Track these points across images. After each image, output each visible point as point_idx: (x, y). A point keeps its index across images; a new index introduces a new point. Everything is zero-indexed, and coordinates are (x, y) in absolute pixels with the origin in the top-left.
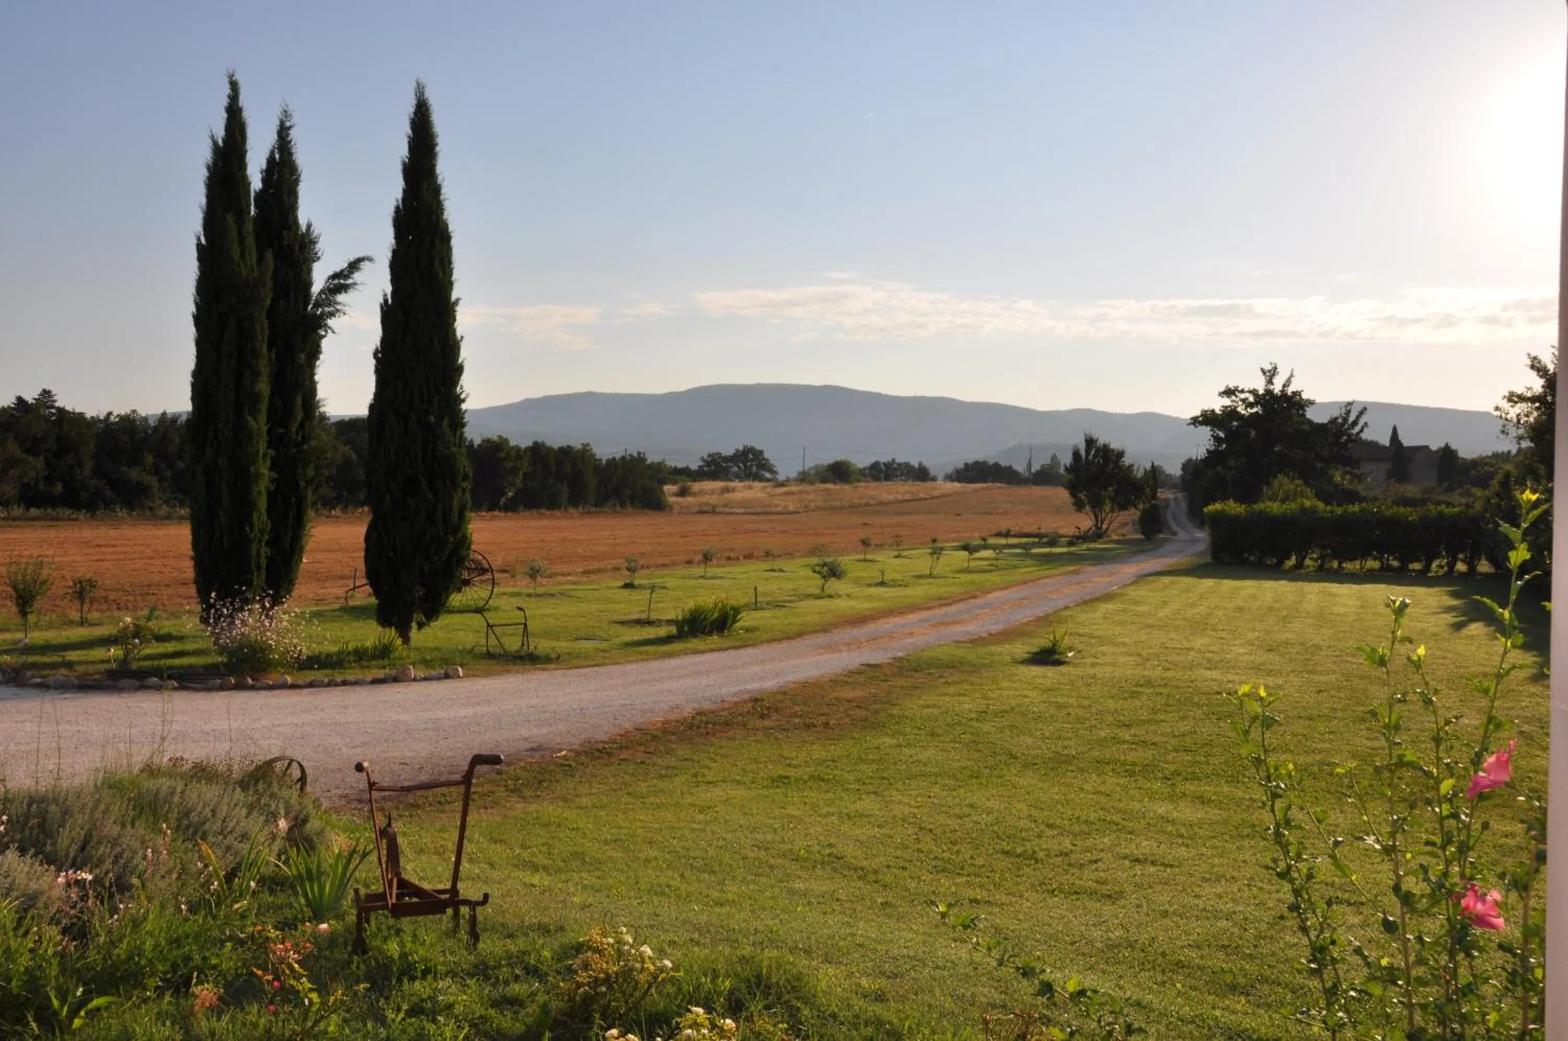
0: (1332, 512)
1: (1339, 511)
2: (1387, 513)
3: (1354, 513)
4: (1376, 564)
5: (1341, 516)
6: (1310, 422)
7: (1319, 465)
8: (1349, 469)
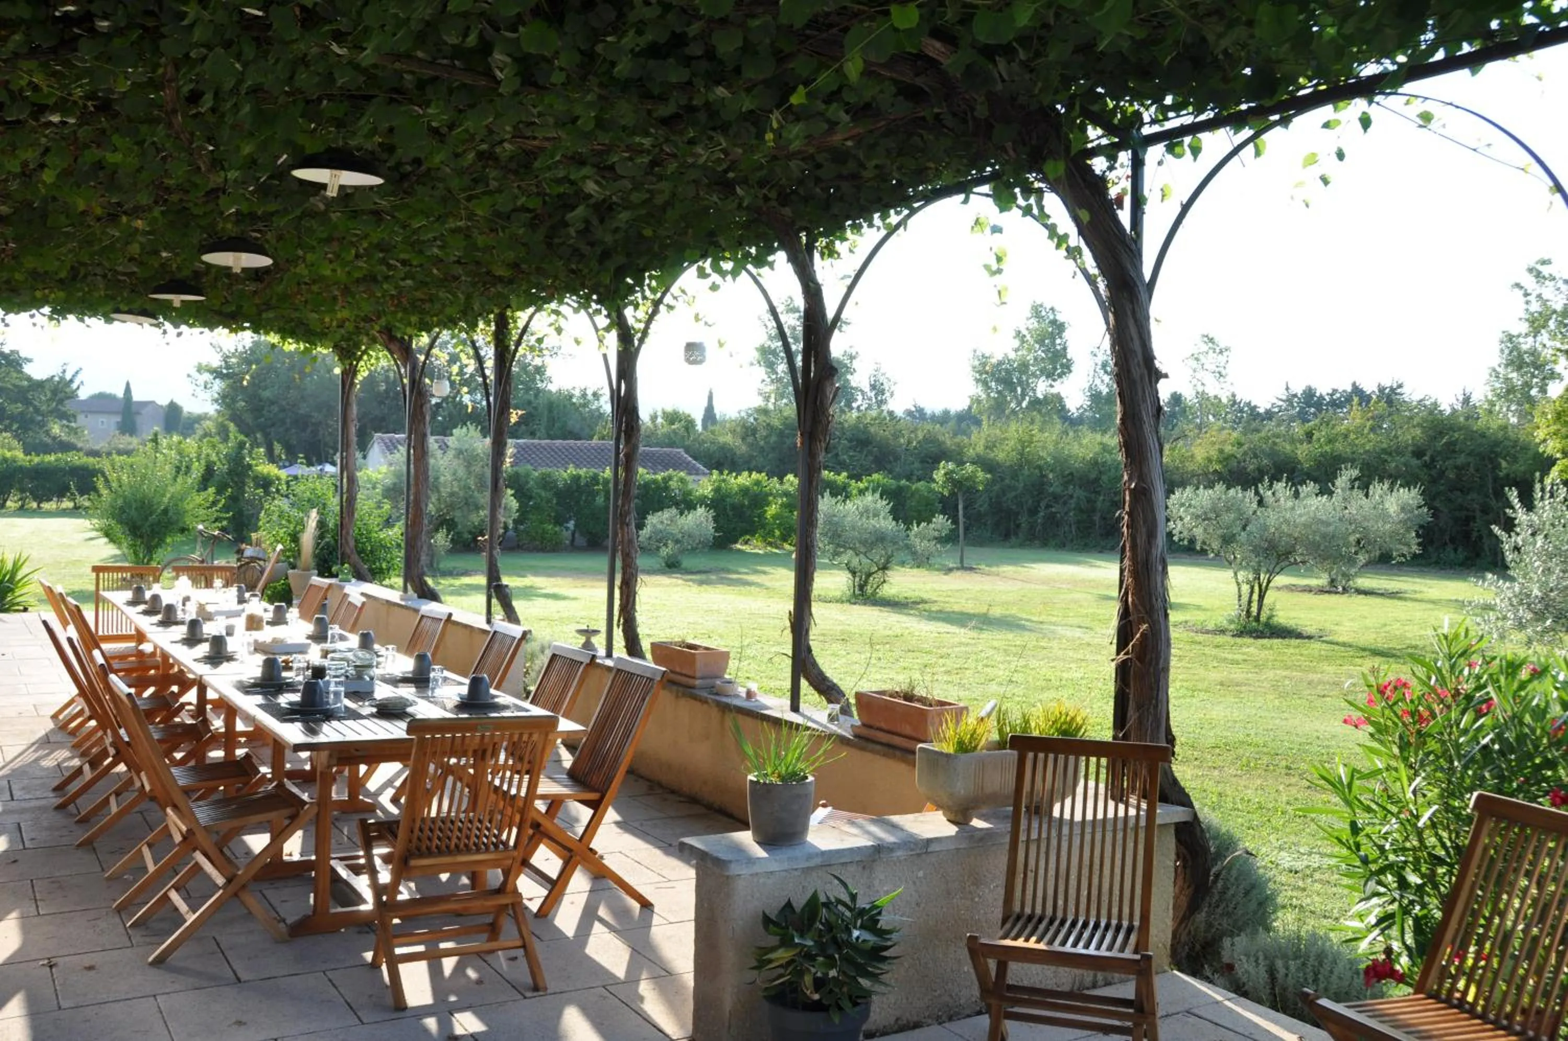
0: (30, 461)
1: (36, 460)
2: (78, 463)
3: (49, 462)
4: (70, 505)
5: (38, 464)
6: (29, 379)
7: (40, 418)
8: (65, 422)
